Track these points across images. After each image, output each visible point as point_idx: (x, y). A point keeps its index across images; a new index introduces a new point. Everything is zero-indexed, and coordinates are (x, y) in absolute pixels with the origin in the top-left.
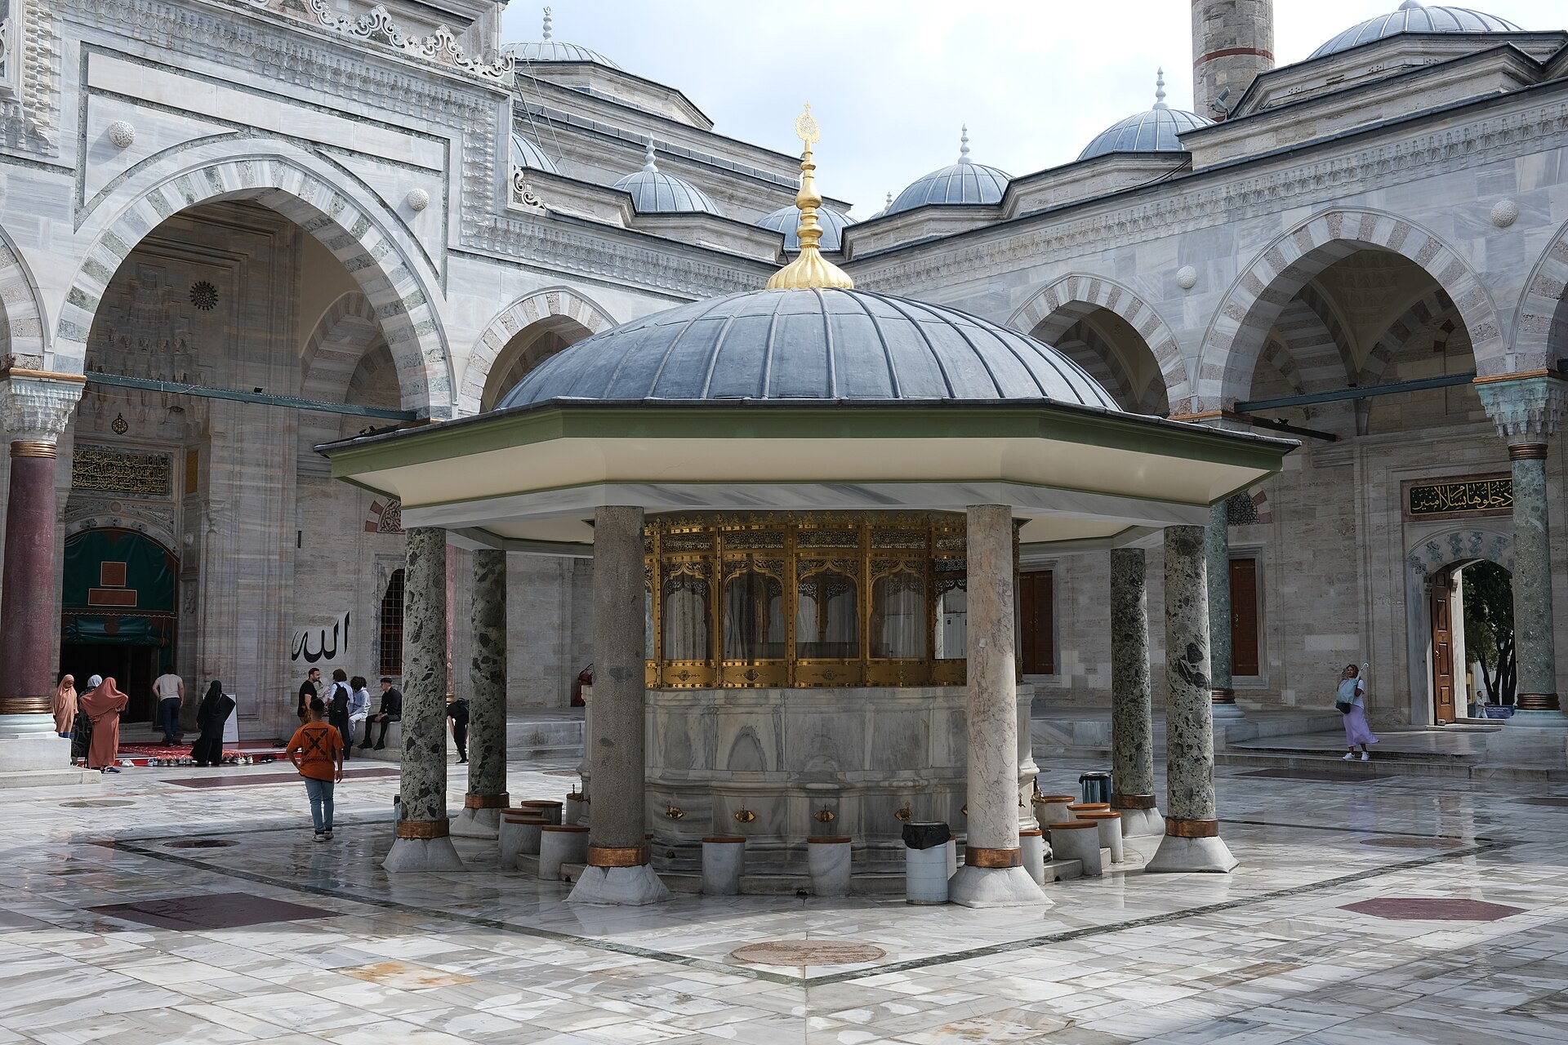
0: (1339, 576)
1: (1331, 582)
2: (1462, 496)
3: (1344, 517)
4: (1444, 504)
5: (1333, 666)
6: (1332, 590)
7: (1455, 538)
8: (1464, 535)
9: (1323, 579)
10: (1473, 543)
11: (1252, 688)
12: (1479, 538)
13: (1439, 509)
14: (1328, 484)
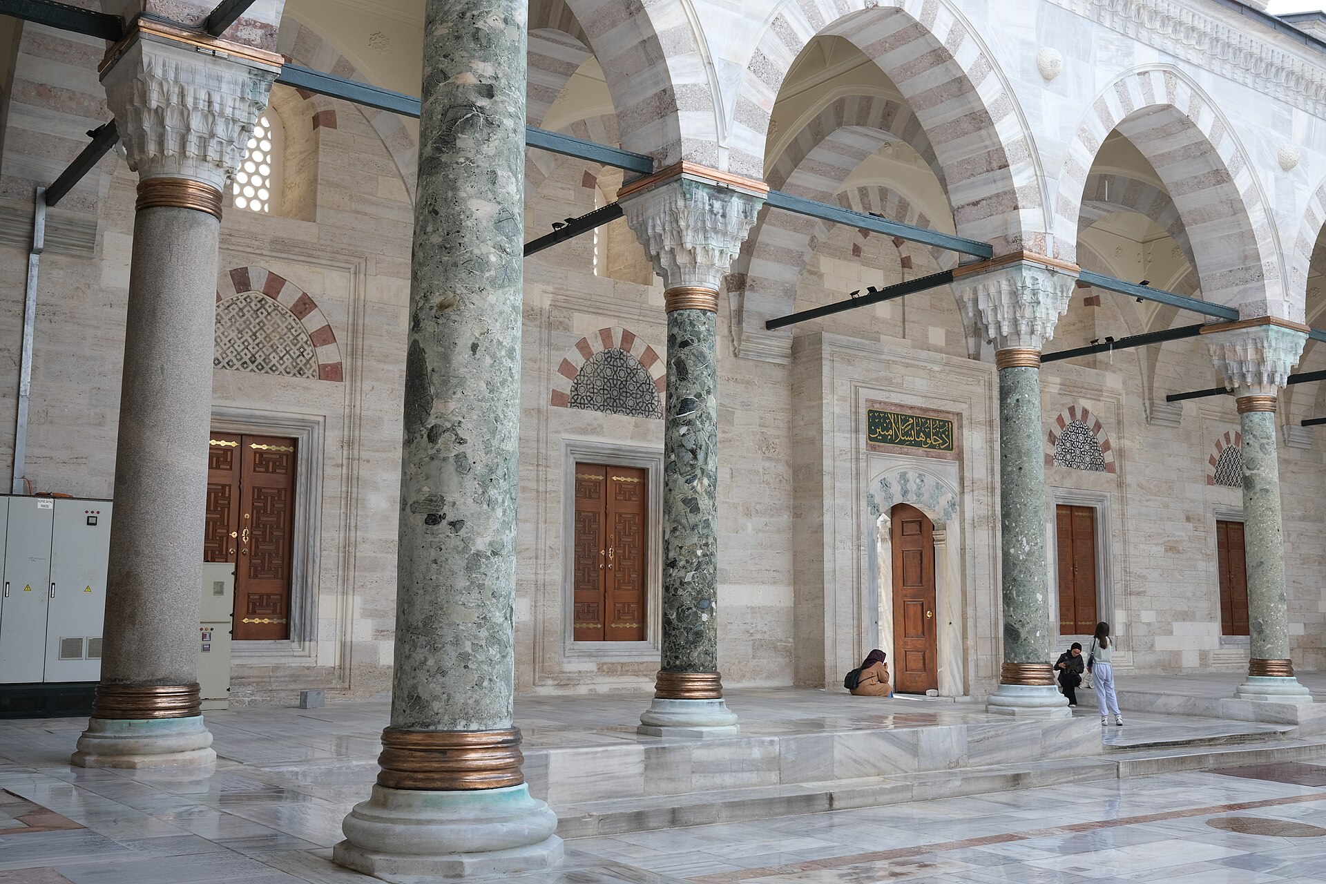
0: (758, 507)
1: (748, 514)
2: (910, 429)
3: (764, 430)
4: (897, 437)
5: (748, 627)
6: (750, 525)
7: (903, 477)
8: (912, 475)
9: (740, 509)
10: (918, 485)
11: (645, 659)
12: (922, 481)
13: (892, 442)
14: (748, 383)
